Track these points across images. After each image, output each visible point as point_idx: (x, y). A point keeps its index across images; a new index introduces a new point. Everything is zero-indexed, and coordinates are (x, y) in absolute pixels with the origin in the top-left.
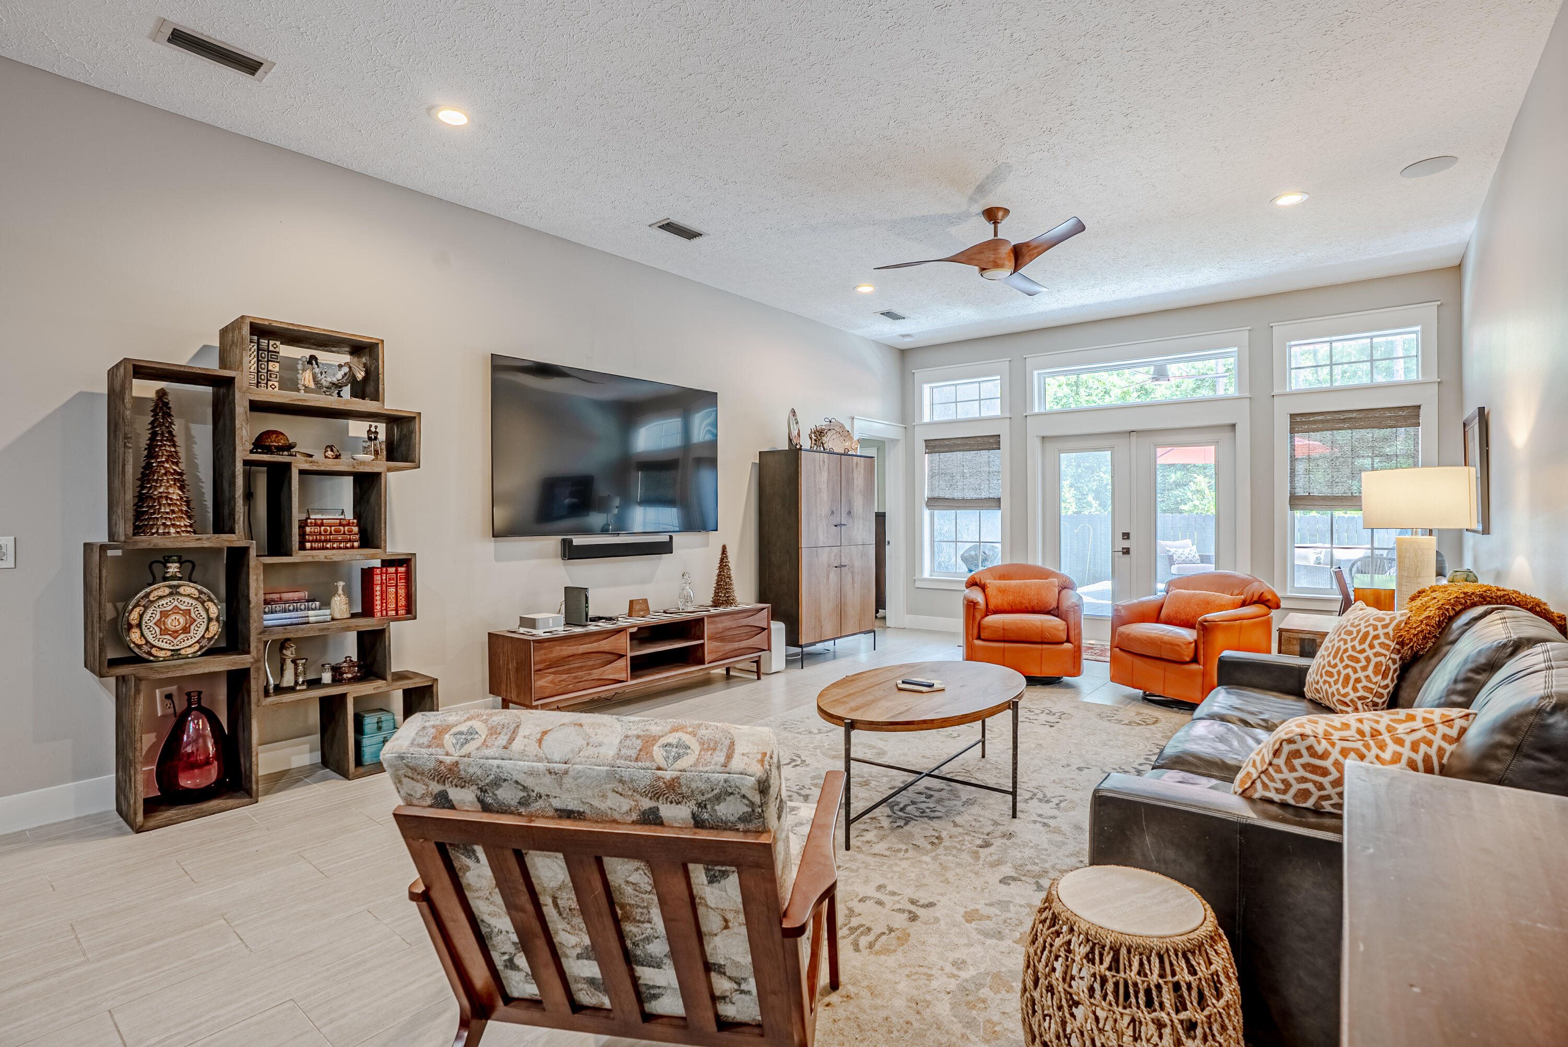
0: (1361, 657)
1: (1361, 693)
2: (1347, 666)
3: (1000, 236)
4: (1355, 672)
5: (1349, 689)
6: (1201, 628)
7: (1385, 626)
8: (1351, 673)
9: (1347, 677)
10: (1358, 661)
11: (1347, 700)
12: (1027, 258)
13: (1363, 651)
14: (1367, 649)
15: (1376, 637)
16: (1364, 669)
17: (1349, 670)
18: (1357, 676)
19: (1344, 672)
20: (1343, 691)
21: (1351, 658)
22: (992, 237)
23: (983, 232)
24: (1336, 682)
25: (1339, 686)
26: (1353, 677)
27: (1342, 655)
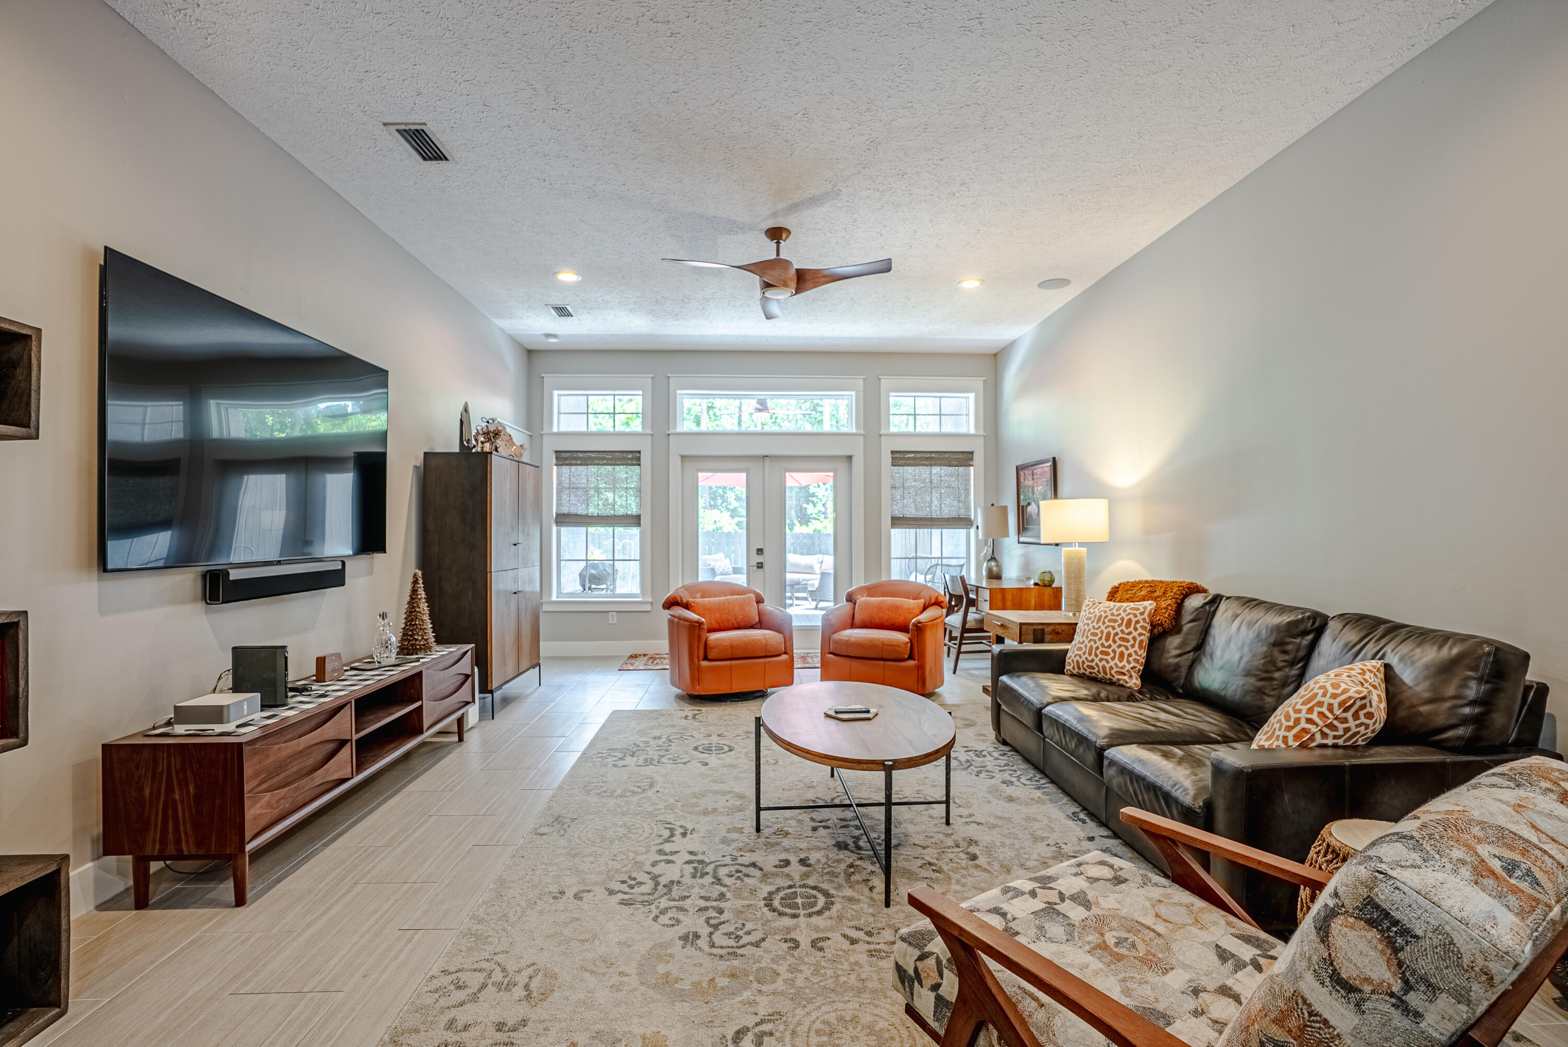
0: (1130, 637)
1: (1133, 664)
2: (1120, 646)
3: (782, 256)
4: (1127, 649)
5: (1125, 663)
6: (915, 628)
7: (1142, 614)
8: (1124, 651)
9: (1122, 654)
10: (1128, 641)
11: (1124, 671)
12: (808, 284)
13: (1130, 633)
14: (1133, 631)
15: (1137, 622)
16: (1133, 646)
17: (1122, 649)
18: (1129, 652)
19: (1118, 651)
20: (1120, 665)
21: (1122, 639)
22: (774, 256)
23: (767, 251)
24: (1113, 659)
25: (1116, 661)
26: (1126, 653)
27: (1114, 638)
